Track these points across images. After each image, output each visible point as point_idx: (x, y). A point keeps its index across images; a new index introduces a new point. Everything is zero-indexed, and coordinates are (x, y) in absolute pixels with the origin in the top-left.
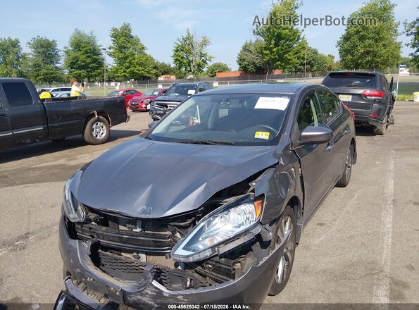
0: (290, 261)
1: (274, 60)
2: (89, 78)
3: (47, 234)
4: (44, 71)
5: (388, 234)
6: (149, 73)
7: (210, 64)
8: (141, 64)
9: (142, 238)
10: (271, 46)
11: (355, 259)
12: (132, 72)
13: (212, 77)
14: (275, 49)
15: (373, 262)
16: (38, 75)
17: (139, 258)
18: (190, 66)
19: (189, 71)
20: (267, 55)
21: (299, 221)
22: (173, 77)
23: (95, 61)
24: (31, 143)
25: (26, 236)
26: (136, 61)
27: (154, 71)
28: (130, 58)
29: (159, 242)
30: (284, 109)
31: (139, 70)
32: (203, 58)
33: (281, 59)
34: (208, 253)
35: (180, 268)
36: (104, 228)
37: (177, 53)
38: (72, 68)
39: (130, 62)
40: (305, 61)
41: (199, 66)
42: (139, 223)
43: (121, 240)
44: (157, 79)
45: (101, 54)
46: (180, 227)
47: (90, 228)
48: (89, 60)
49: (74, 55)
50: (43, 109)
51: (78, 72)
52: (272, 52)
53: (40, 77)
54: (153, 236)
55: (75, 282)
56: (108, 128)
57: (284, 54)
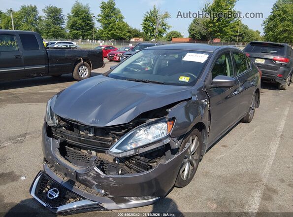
0: (195, 167)
1: (215, 32)
2: (83, 36)
3: (38, 135)
4: (53, 29)
5: (272, 157)
6: (124, 35)
7: (168, 31)
8: (120, 29)
9: (93, 140)
10: (215, 21)
11: (243, 171)
12: (113, 34)
13: (169, 41)
14: (217, 24)
15: (256, 174)
16: (49, 32)
17: (91, 154)
18: (153, 32)
19: (153, 36)
20: (211, 27)
21: (205, 140)
22: (141, 40)
23: (88, 24)
24: (37, 76)
25: (25, 135)
26: (116, 26)
27: (128, 34)
28: (112, 24)
29: (104, 144)
30: (203, 62)
31: (118, 33)
32: (164, 27)
33: (221, 31)
34: (132, 153)
35: (117, 162)
36: (69, 132)
37: (145, 22)
38: (72, 28)
39: (112, 27)
40: (238, 34)
41: (160, 32)
42: (92, 130)
43: (80, 141)
44: (130, 40)
45: (93, 20)
46: (117, 135)
47: (61, 131)
48: (84, 24)
49: (74, 19)
50: (46, 54)
51: (76, 31)
52: (214, 26)
53: (51, 34)
54: (100, 140)
55: (49, 165)
56: (90, 70)
57: (223, 27)
